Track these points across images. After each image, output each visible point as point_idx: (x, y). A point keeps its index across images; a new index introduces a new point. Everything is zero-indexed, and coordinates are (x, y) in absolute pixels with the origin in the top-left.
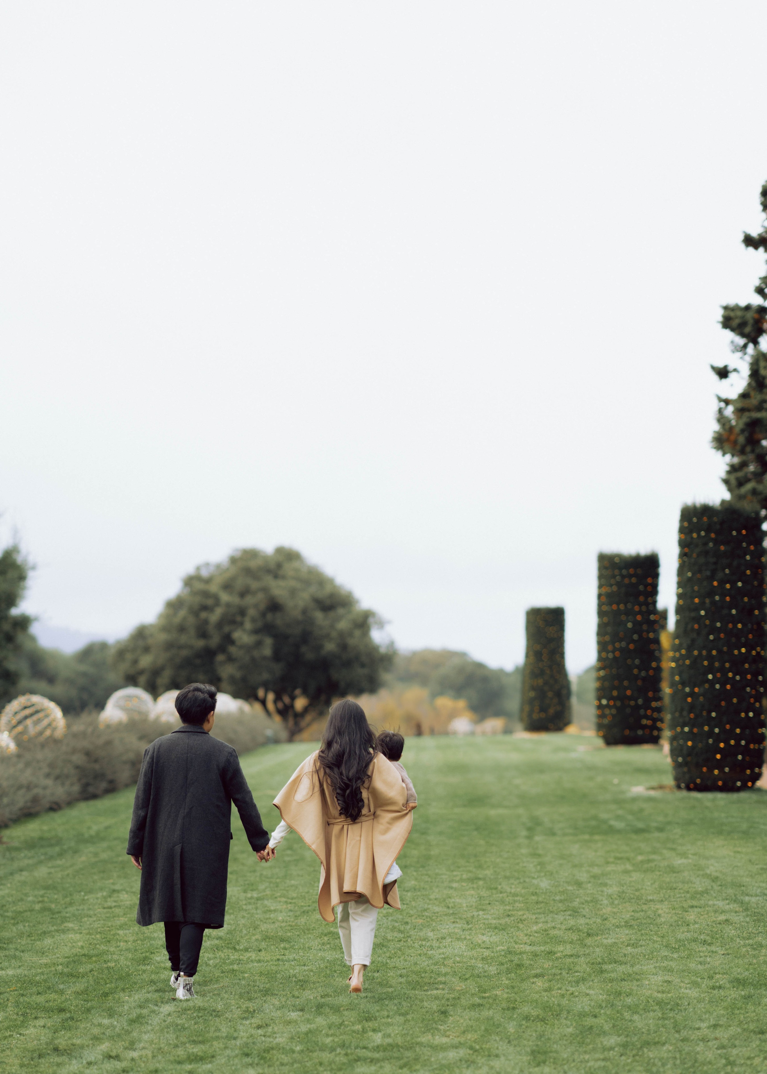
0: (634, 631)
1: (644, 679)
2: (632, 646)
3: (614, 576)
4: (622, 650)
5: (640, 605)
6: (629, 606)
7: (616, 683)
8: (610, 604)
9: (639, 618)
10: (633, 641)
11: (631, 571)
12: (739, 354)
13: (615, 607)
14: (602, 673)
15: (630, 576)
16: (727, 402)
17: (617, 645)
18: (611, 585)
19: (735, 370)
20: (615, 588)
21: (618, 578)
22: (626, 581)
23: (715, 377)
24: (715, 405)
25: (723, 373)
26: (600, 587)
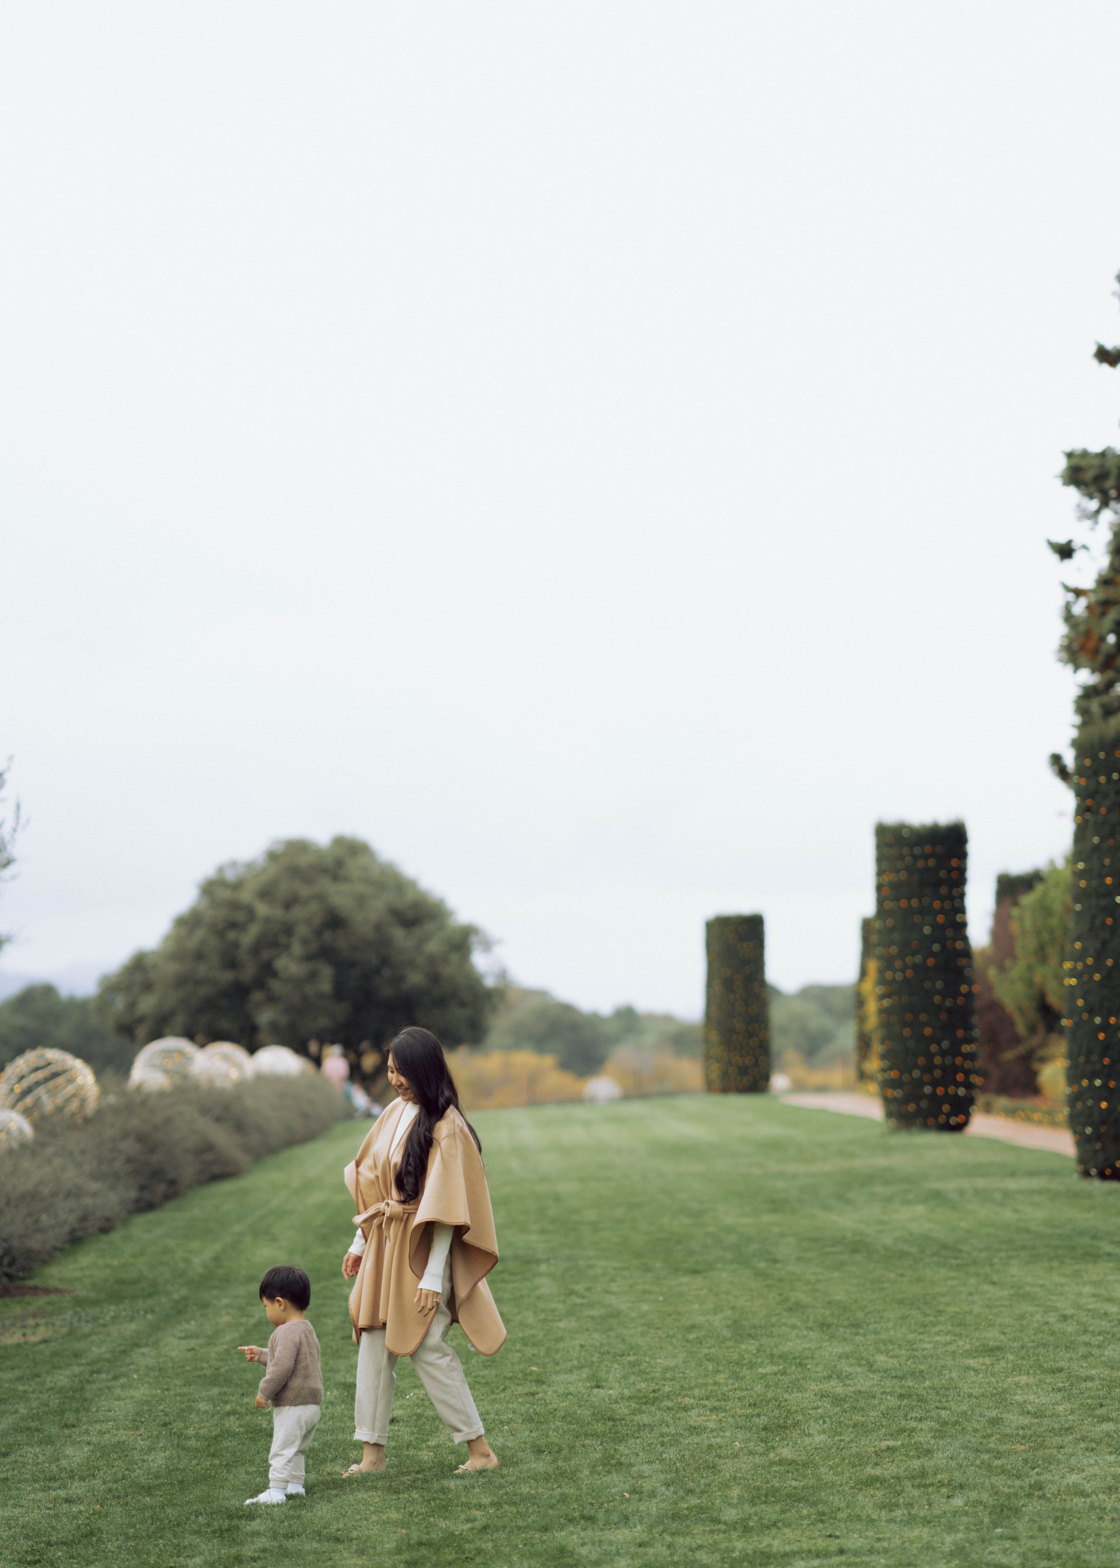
0: (933, 939)
1: (949, 1011)
2: (931, 962)
3: (901, 858)
4: (915, 967)
5: (942, 899)
6: (926, 901)
7: (909, 1017)
8: (897, 899)
9: (941, 919)
10: (933, 954)
11: (928, 849)
12: (1088, 523)
13: (903, 903)
14: (886, 1003)
15: (926, 857)
16: (1078, 593)
17: (909, 960)
18: (897, 871)
19: (1085, 547)
20: (903, 875)
21: (908, 860)
22: (921, 864)
23: (1055, 558)
24: (1061, 598)
25: (1065, 551)
26: (880, 873)
